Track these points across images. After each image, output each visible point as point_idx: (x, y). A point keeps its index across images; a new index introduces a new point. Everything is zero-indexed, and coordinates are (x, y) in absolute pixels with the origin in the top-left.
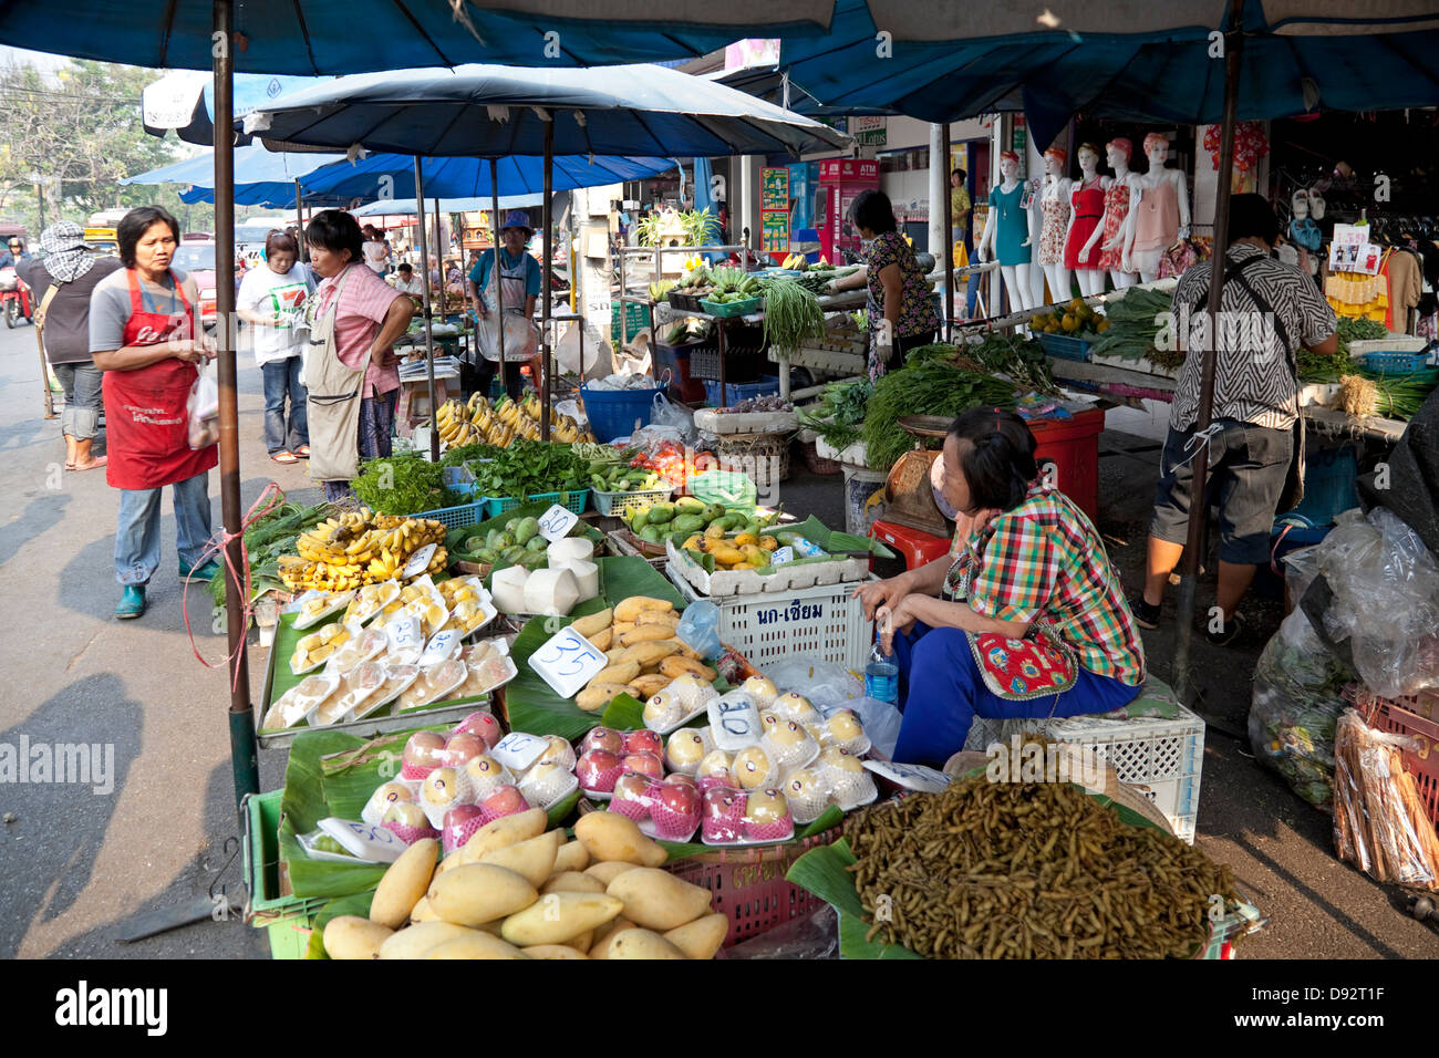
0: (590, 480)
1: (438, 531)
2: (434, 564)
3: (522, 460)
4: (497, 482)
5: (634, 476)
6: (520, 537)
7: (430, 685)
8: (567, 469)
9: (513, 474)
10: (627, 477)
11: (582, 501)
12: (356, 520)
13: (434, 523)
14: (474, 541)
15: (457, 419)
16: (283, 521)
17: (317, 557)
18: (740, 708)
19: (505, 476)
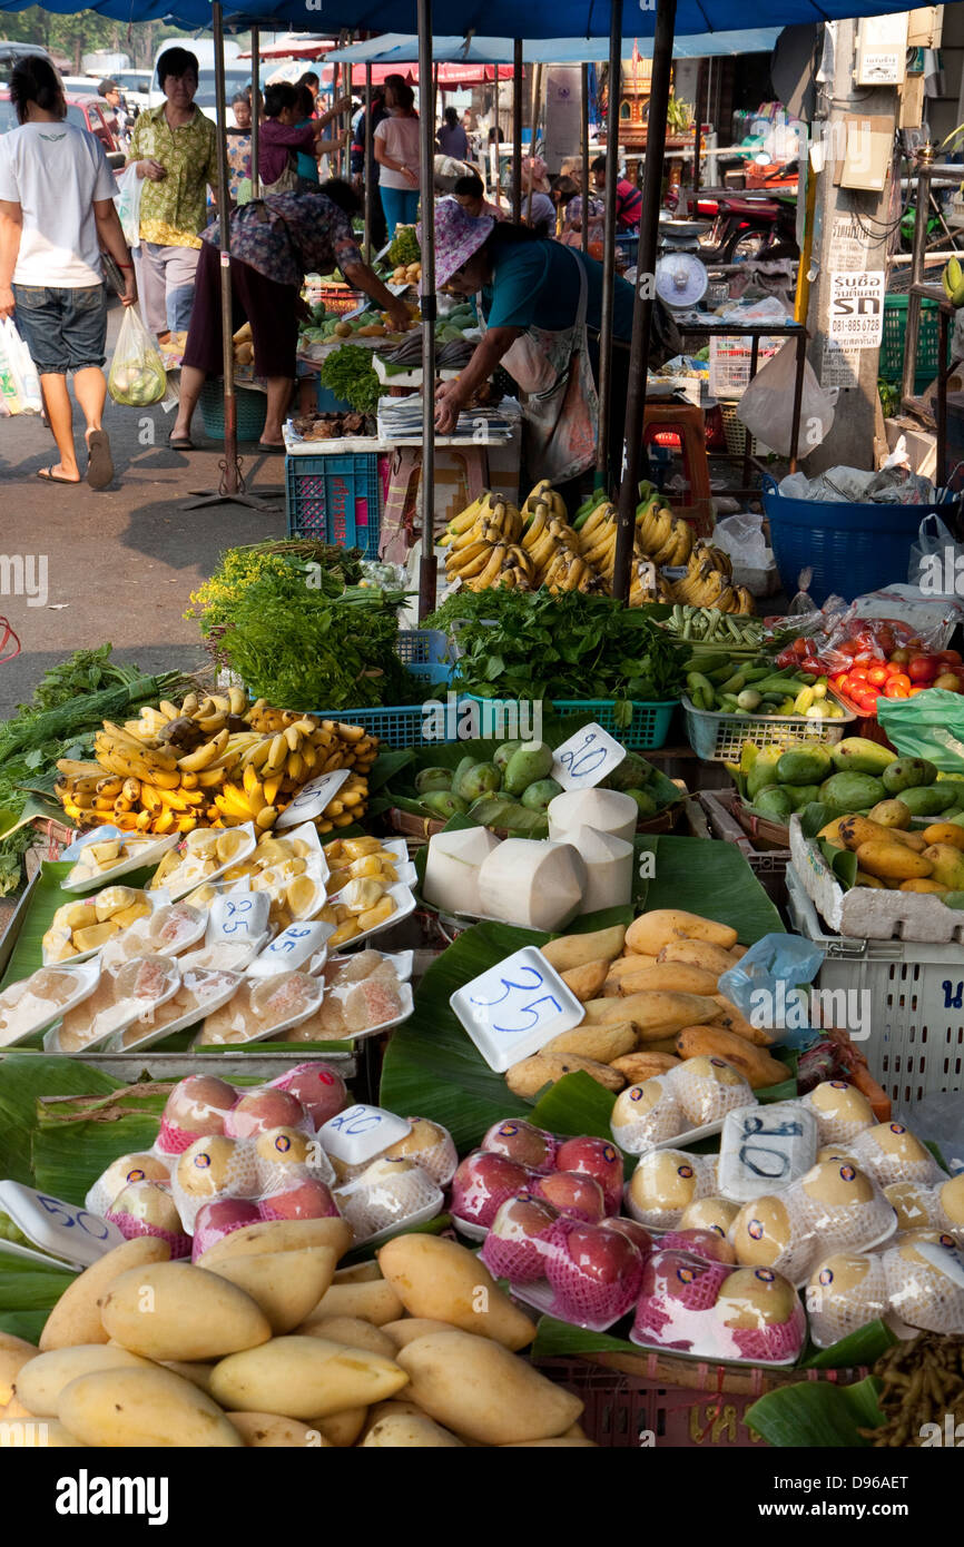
0: (685, 683)
1: (361, 748)
2: (338, 807)
3: (550, 629)
4: (495, 667)
5: (775, 685)
6: (511, 778)
7: (256, 1010)
8: (639, 656)
9: (528, 657)
10: (761, 686)
11: (660, 724)
12: (213, 709)
13: (355, 731)
14: (431, 776)
15: (490, 536)
16: (97, 698)
17: (125, 769)
18: (782, 1132)
19: (511, 658)
